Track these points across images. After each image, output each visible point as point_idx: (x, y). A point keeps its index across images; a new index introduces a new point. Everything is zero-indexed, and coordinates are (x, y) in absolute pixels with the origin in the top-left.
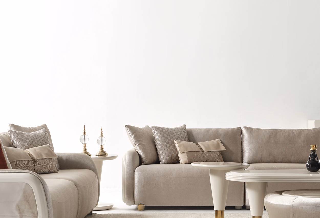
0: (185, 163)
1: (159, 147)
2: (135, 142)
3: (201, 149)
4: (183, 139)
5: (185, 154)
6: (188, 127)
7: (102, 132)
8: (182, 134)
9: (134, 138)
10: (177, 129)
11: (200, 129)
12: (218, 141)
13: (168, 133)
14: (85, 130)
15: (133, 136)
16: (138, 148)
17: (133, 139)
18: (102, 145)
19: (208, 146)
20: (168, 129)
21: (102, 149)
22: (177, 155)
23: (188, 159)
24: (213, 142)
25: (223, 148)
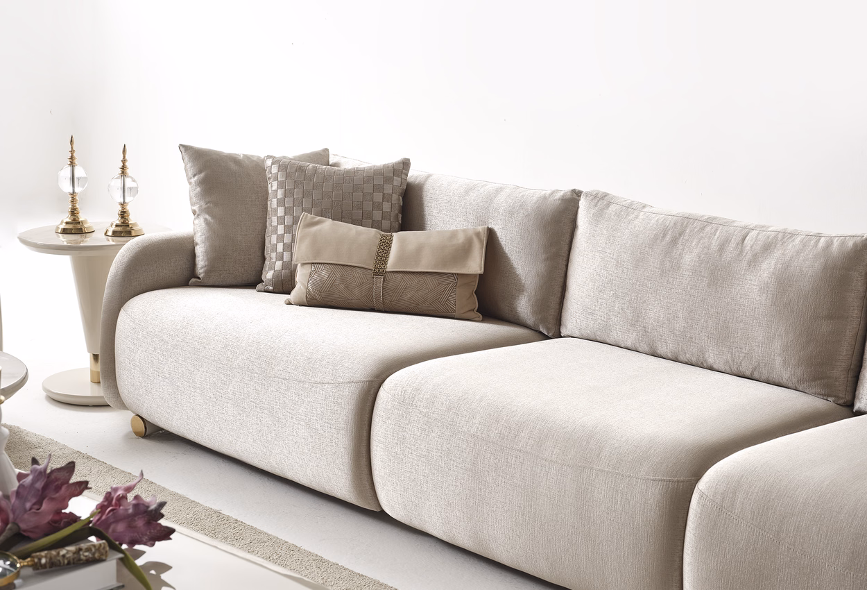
7: (124, 161)
14: (72, 151)
18: (123, 204)
21: (123, 214)
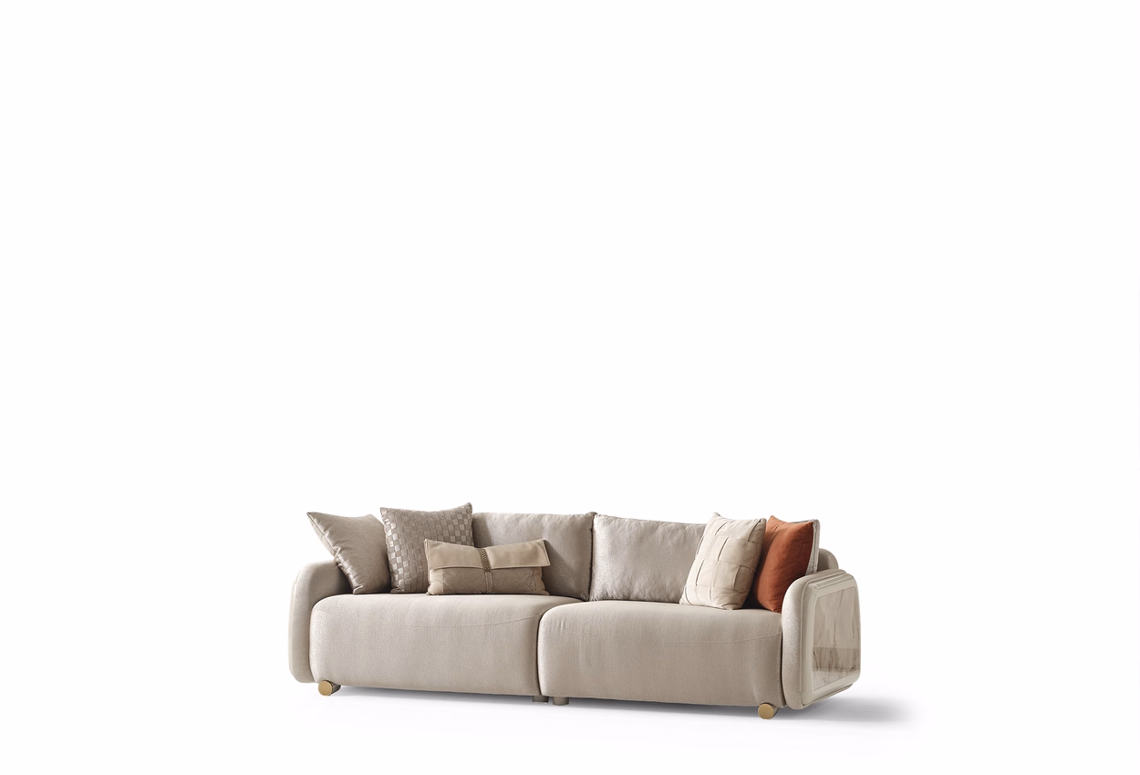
0: (437, 592)
1: (392, 556)
2: (334, 545)
3: (486, 562)
4: (453, 538)
5: (441, 573)
6: (476, 511)
8: (451, 527)
9: (330, 536)
10: (442, 515)
11: (502, 516)
12: (539, 544)
13: (414, 524)
15: (327, 534)
16: (341, 558)
17: (329, 540)
19: (507, 555)
20: (418, 514)
22: (427, 575)
23: (444, 585)
24: (524, 546)
25: (544, 561)
